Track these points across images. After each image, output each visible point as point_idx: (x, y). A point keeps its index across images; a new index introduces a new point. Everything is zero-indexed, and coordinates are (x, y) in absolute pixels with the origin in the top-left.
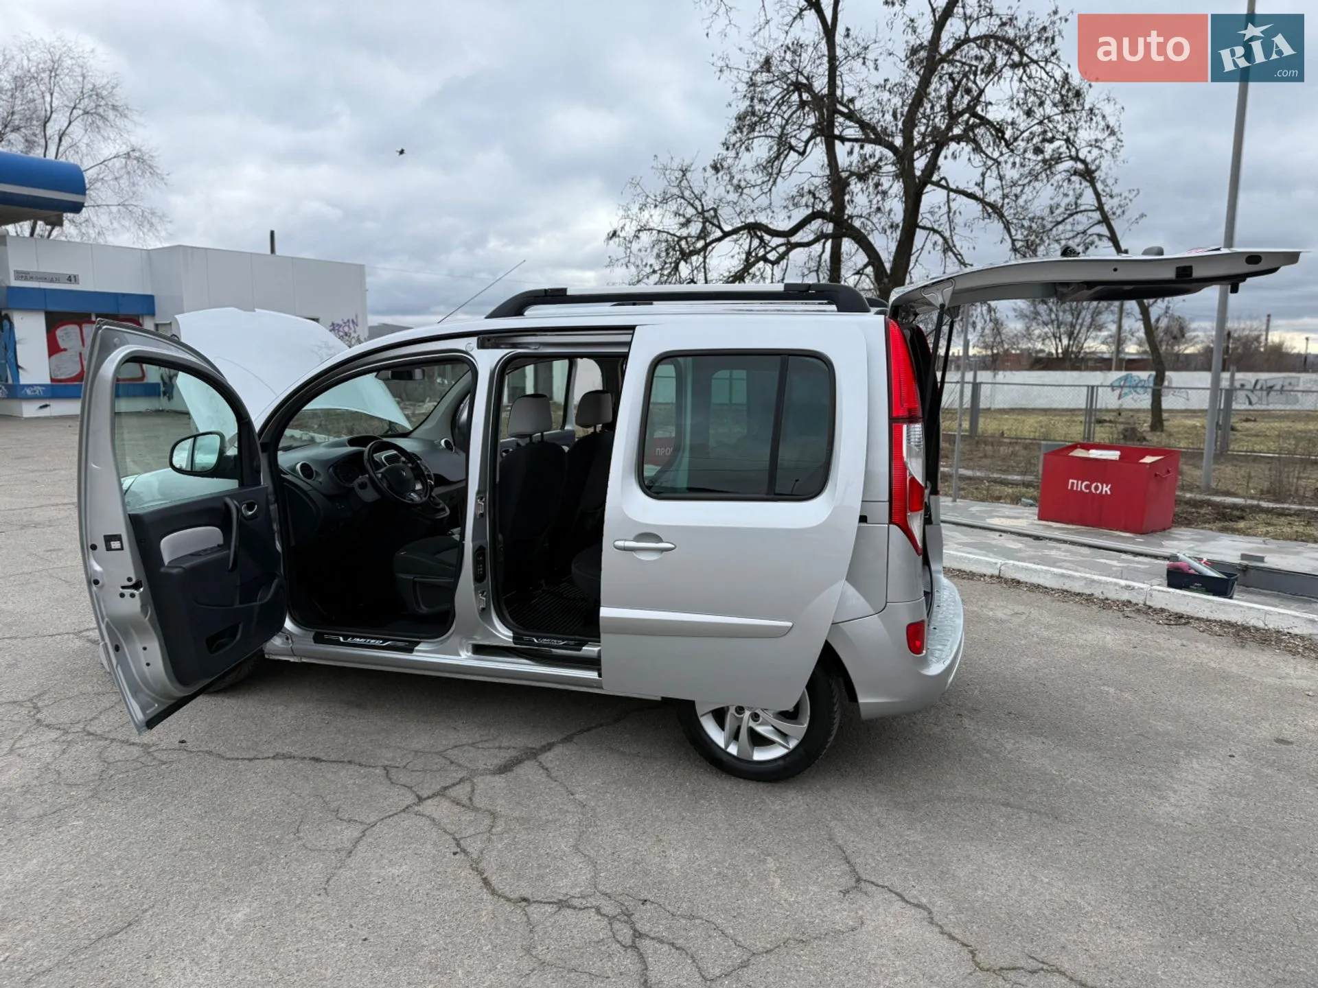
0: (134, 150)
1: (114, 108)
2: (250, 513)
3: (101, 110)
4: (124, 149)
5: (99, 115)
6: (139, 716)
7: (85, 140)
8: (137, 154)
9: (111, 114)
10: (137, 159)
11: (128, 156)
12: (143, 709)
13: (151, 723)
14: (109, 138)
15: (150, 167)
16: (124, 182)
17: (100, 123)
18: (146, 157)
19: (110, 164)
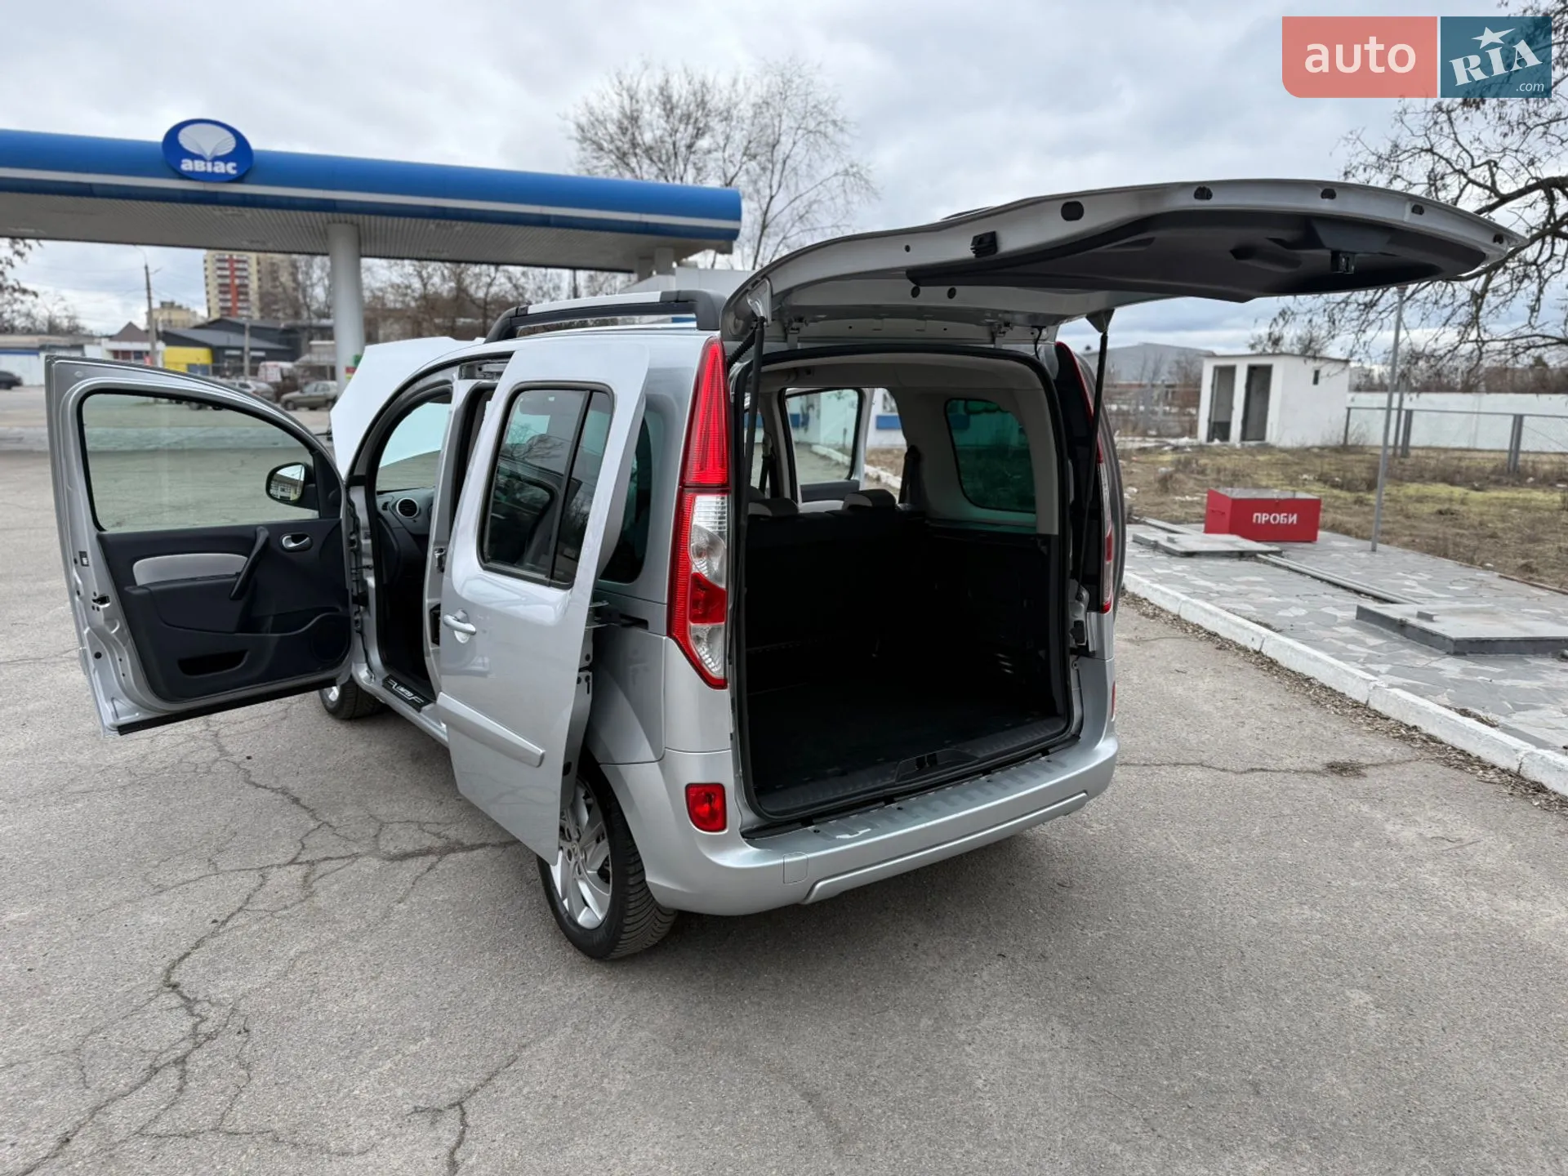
0: (852, 166)
1: (834, 123)
2: (292, 545)
3: (822, 128)
4: (841, 168)
5: (820, 132)
6: (109, 720)
7: (806, 161)
8: (855, 169)
9: (830, 130)
10: (854, 175)
11: (846, 173)
12: (116, 715)
13: (124, 729)
14: (828, 156)
15: (867, 182)
16: (840, 201)
17: (821, 141)
18: (863, 173)
19: (828, 184)
